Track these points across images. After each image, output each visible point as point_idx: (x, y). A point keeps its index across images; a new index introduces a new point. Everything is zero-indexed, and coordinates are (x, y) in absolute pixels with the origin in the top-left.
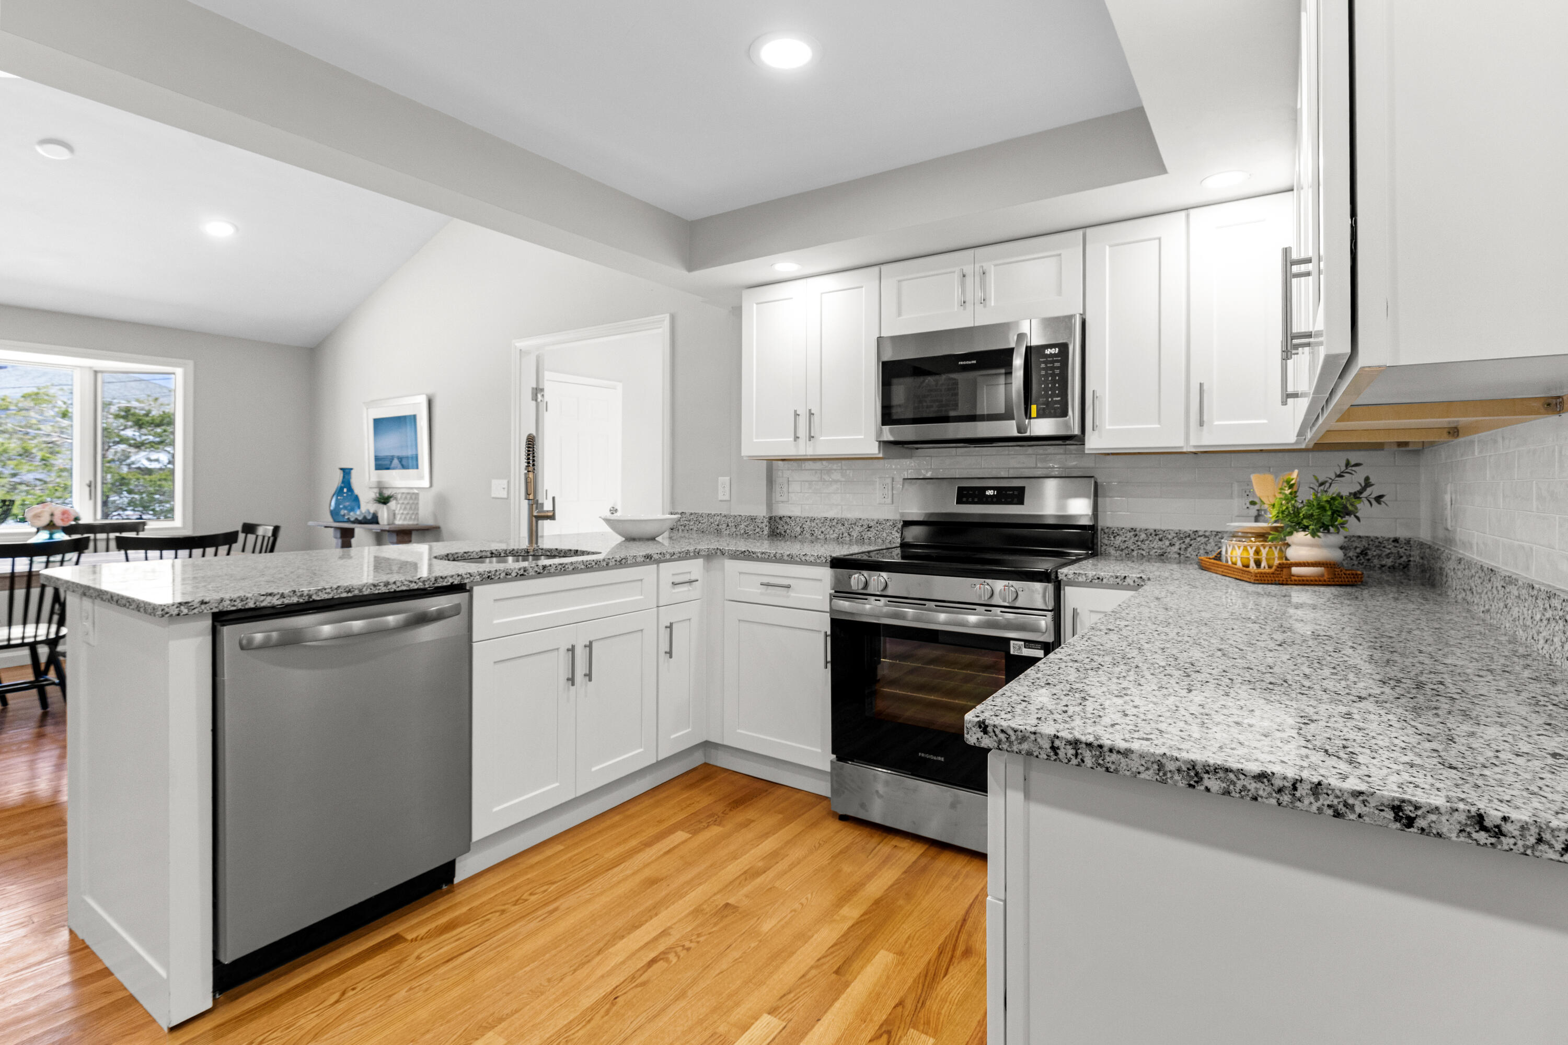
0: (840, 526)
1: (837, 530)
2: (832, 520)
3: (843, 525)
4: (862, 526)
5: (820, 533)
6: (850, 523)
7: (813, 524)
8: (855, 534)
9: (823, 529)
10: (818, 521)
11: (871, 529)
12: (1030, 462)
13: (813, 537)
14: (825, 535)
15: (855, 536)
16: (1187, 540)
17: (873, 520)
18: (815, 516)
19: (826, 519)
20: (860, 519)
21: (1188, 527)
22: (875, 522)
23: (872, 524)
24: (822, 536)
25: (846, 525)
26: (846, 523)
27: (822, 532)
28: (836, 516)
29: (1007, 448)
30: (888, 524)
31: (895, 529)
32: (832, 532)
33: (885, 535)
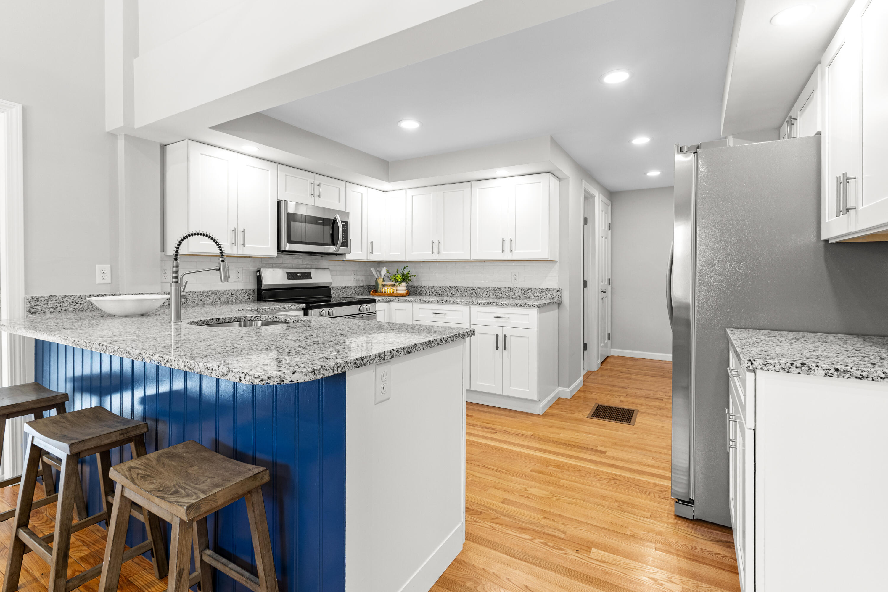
0: (213, 295)
1: (211, 298)
2: (208, 292)
3: (216, 294)
4: (228, 294)
5: (199, 300)
6: (220, 293)
7: (194, 296)
8: (223, 299)
9: (202, 298)
10: (198, 294)
11: (233, 296)
12: (300, 262)
13: (195, 304)
14: (203, 301)
15: (223, 300)
16: (344, 289)
17: (234, 290)
18: (196, 290)
19: (204, 292)
20: (227, 290)
21: (344, 285)
22: (235, 291)
23: (233, 292)
24: (202, 302)
25: (218, 294)
26: (218, 293)
27: (201, 300)
28: (211, 290)
29: (292, 255)
30: (243, 292)
31: (247, 294)
32: (208, 299)
33: (241, 298)
